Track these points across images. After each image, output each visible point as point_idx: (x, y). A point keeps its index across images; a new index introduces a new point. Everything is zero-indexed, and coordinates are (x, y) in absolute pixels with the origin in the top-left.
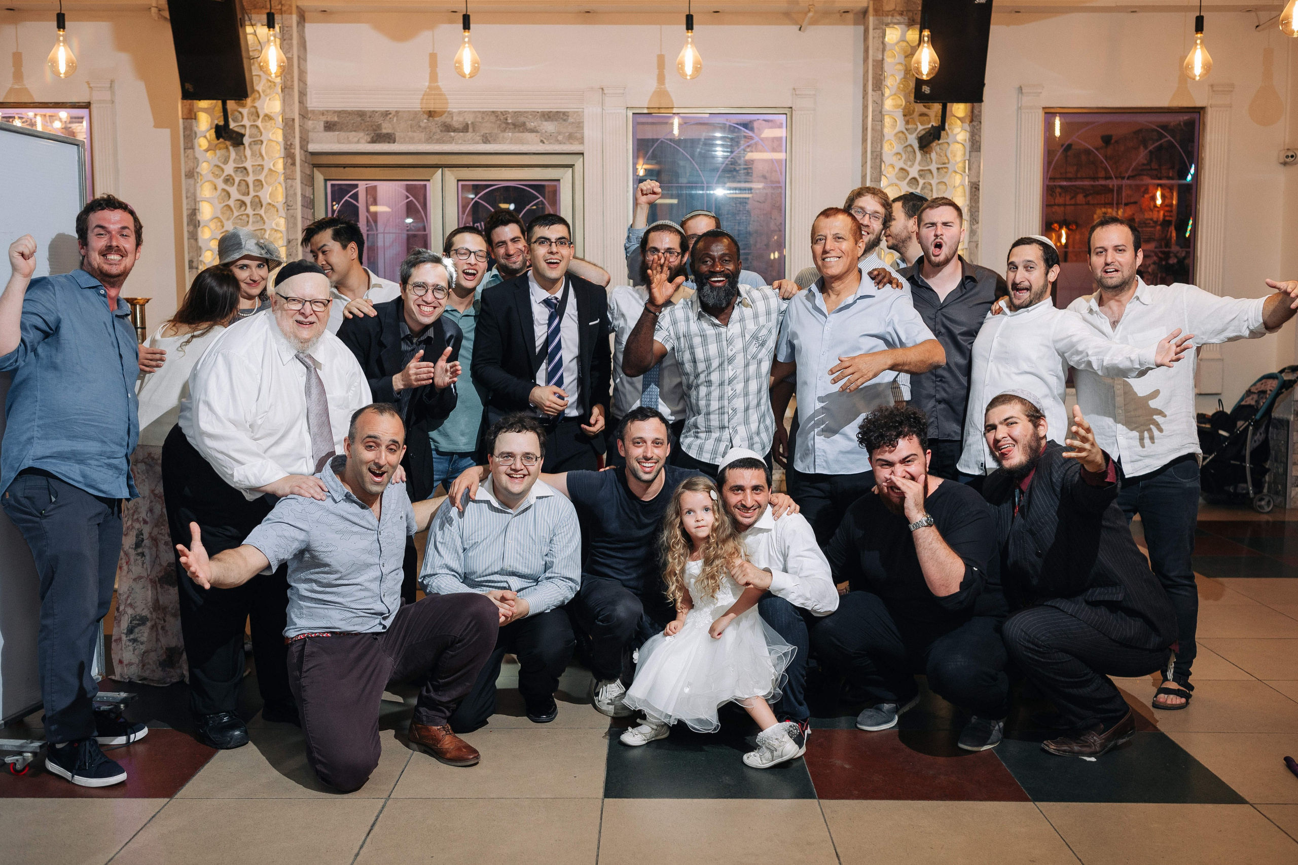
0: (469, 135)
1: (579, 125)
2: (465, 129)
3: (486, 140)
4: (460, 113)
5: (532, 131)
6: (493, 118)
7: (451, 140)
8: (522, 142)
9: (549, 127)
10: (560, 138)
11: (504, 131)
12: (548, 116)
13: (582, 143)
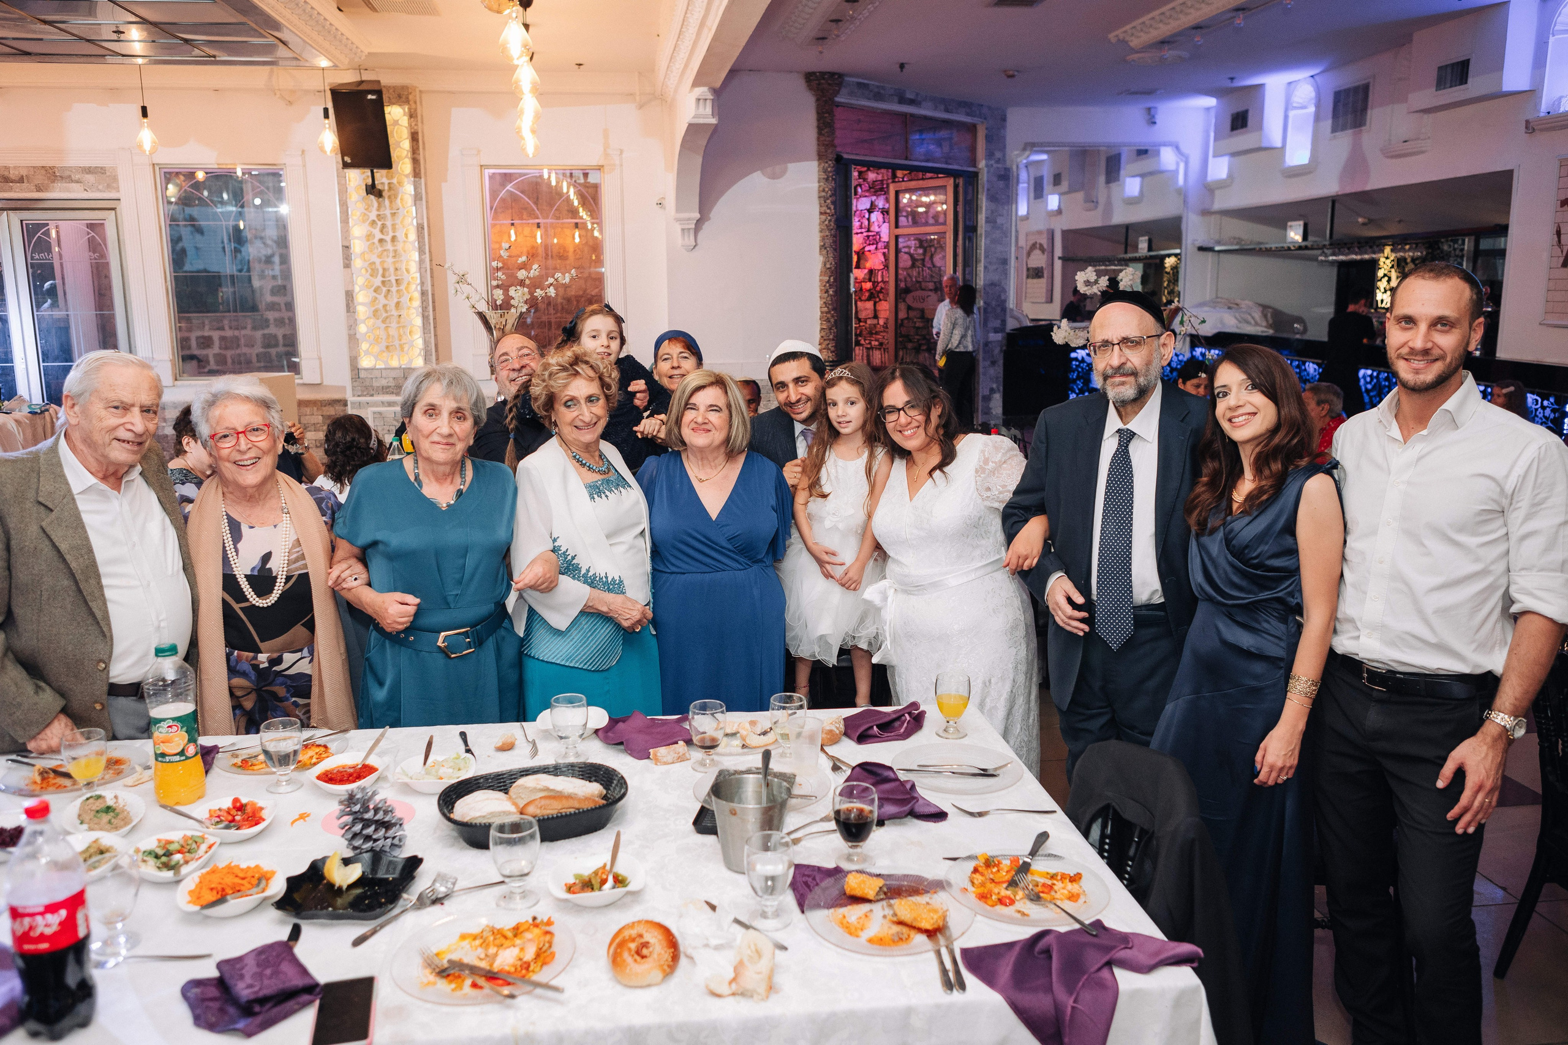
0: (25, 185)
1: (115, 179)
2: (21, 180)
3: (39, 189)
4: (15, 168)
5: (77, 182)
6: (43, 172)
7: (11, 190)
8: (68, 190)
9: (90, 178)
10: (100, 187)
11: (53, 182)
12: (89, 170)
13: (118, 190)
